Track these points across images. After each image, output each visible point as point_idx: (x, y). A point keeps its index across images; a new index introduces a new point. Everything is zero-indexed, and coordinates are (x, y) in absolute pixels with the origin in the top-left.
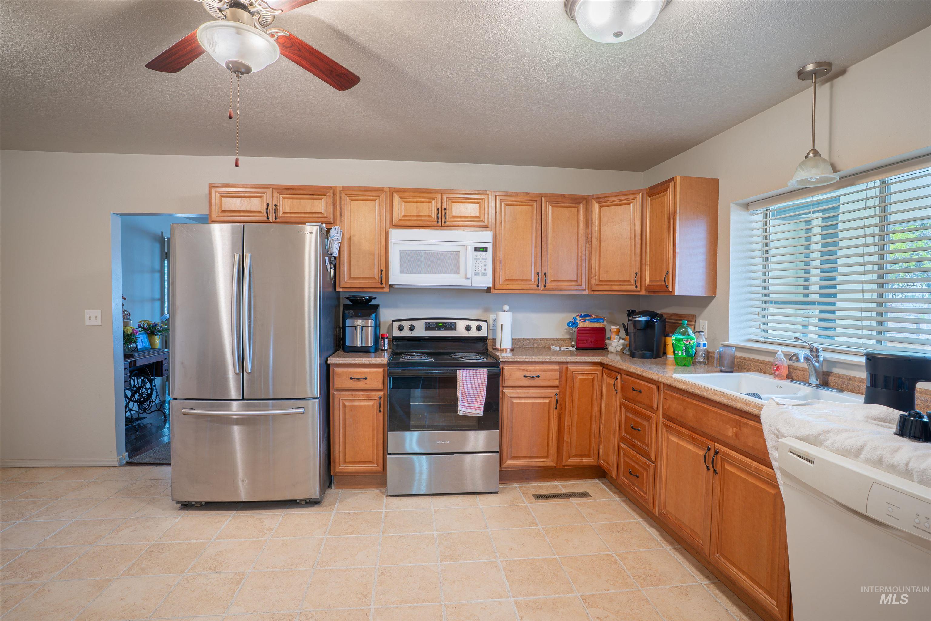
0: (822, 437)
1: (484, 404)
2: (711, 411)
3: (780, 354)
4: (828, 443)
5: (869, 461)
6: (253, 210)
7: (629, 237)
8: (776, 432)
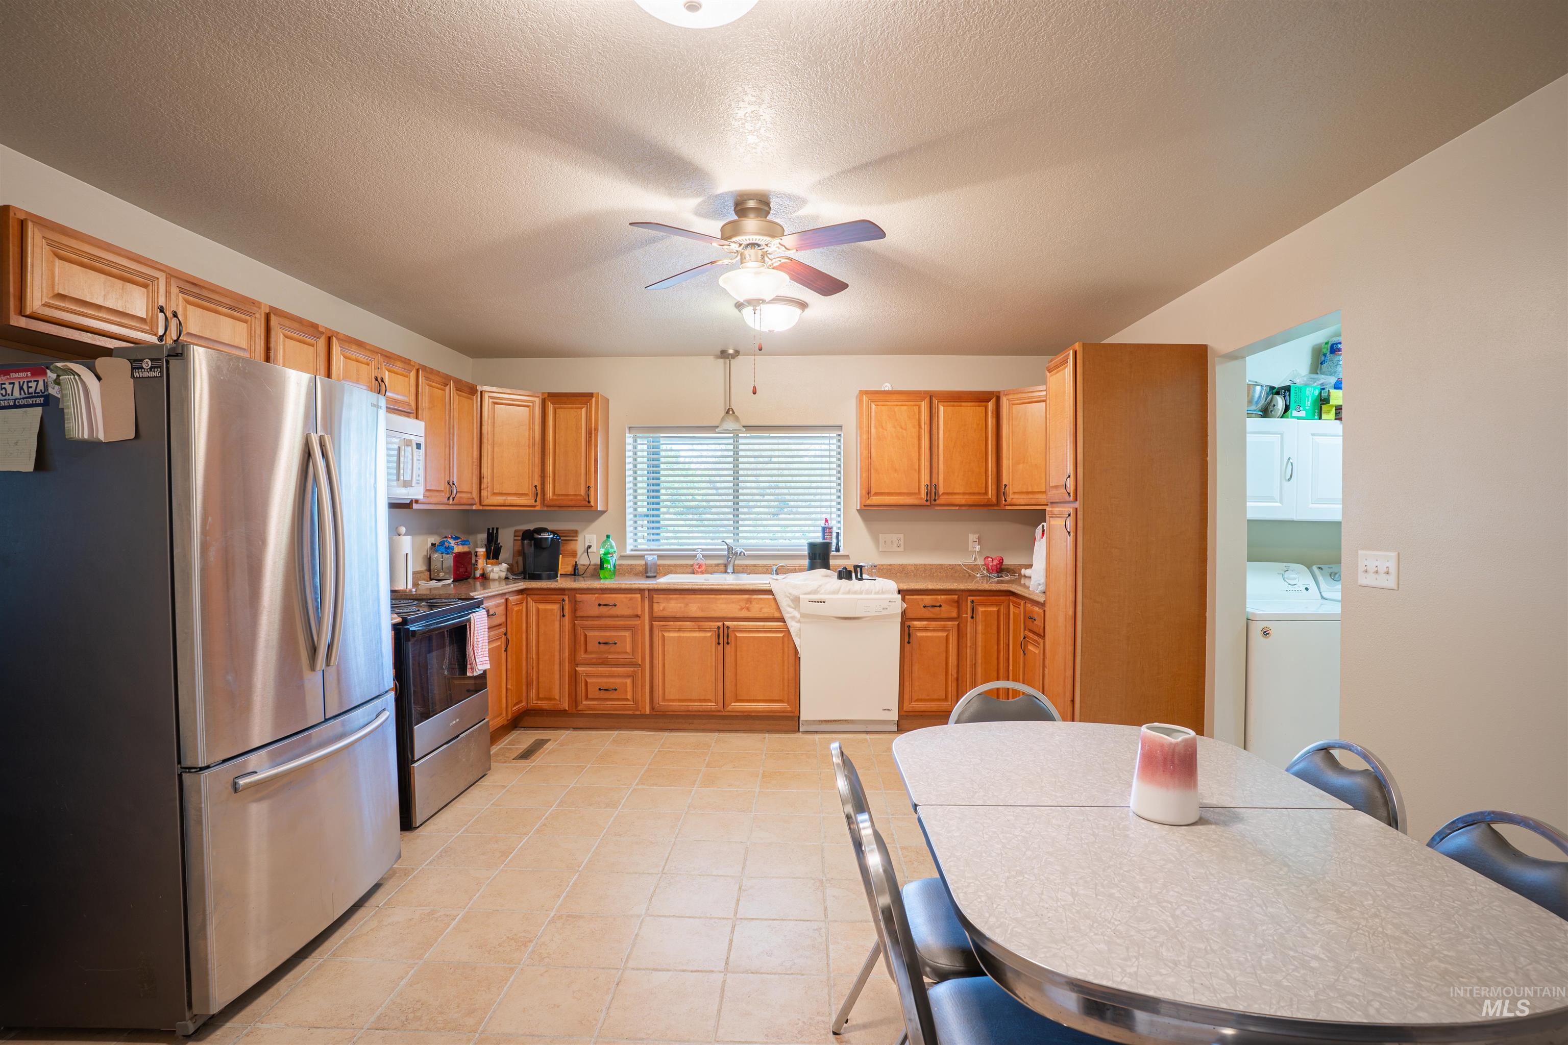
0: (819, 589)
1: (488, 655)
2: (719, 599)
3: (700, 556)
4: (822, 591)
5: (844, 593)
6: (130, 313)
7: (527, 444)
8: (789, 595)
